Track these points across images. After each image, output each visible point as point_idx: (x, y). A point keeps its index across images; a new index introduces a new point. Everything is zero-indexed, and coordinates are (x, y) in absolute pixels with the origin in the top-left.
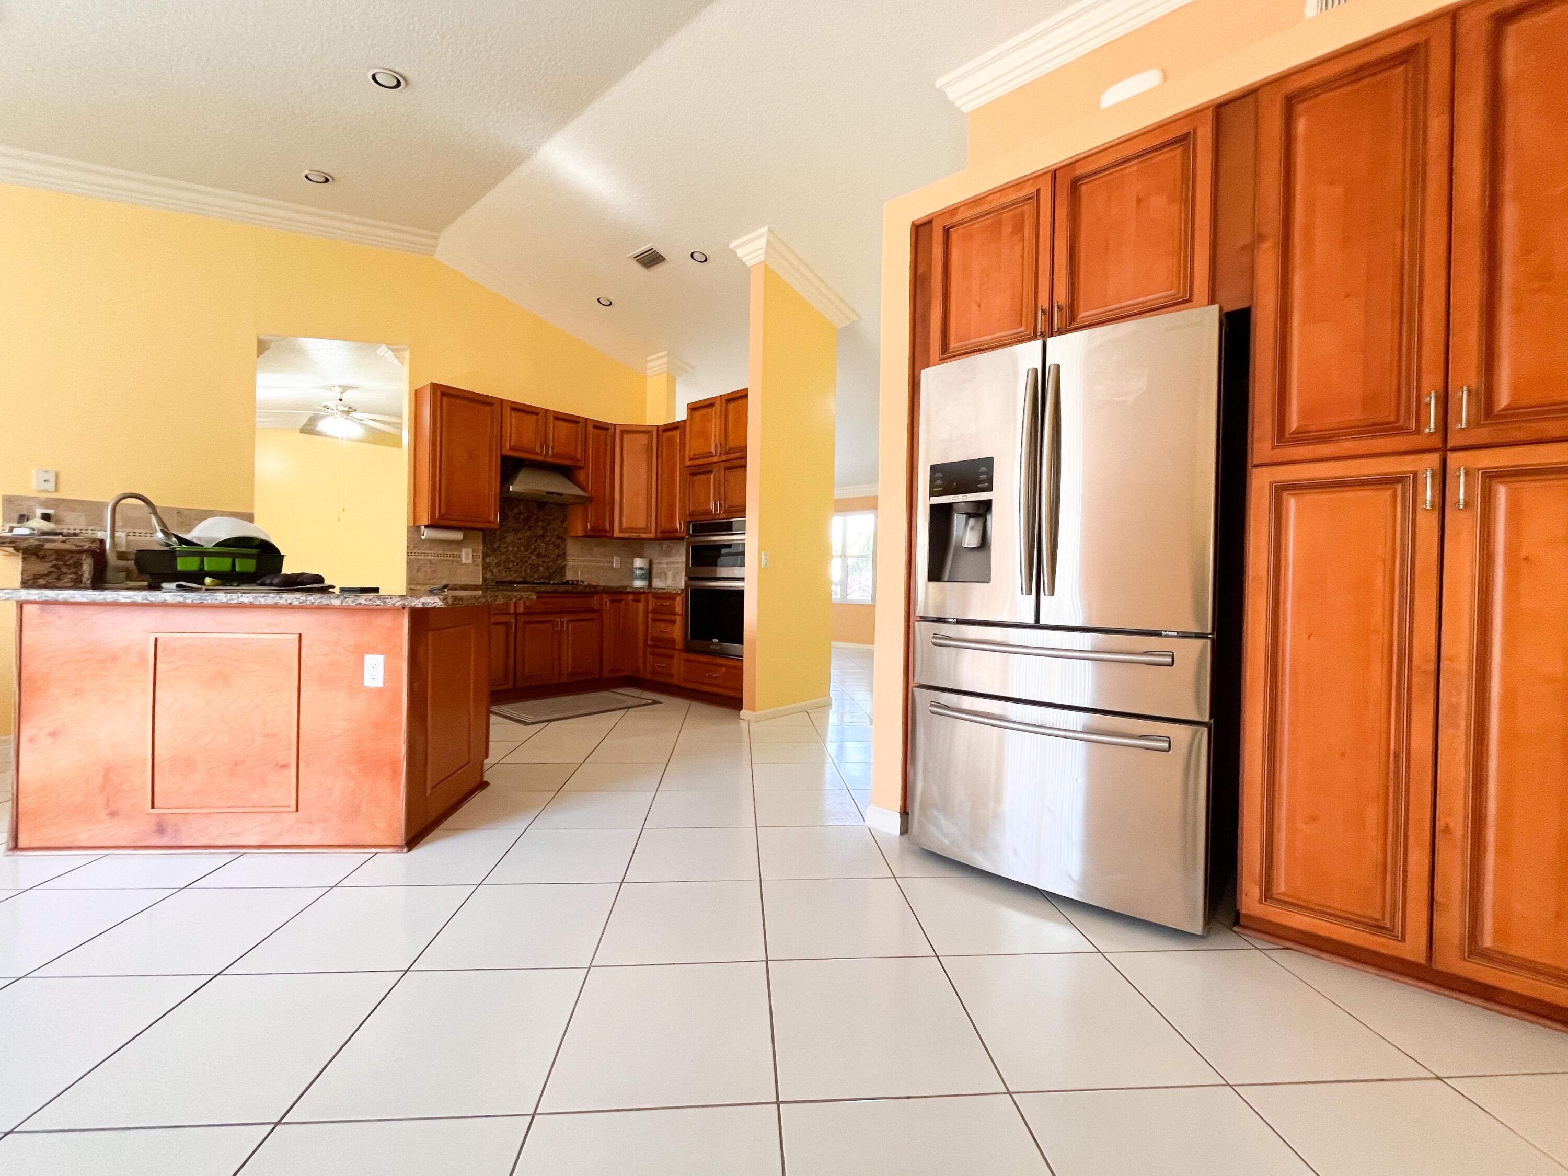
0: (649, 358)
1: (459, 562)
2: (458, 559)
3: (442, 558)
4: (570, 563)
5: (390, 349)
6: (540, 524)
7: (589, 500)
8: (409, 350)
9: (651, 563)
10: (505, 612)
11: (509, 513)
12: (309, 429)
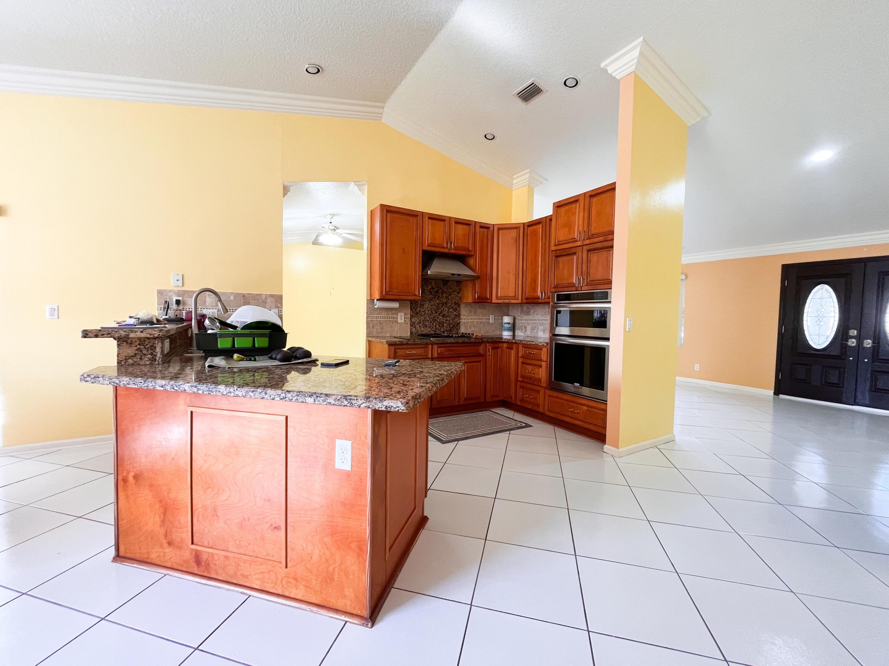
0: (514, 177)
1: (396, 322)
2: (396, 320)
3: (387, 319)
4: (463, 321)
5: (356, 185)
6: (445, 295)
7: (478, 278)
8: (367, 185)
9: (514, 319)
10: (425, 357)
11: (426, 288)
12: (316, 242)
